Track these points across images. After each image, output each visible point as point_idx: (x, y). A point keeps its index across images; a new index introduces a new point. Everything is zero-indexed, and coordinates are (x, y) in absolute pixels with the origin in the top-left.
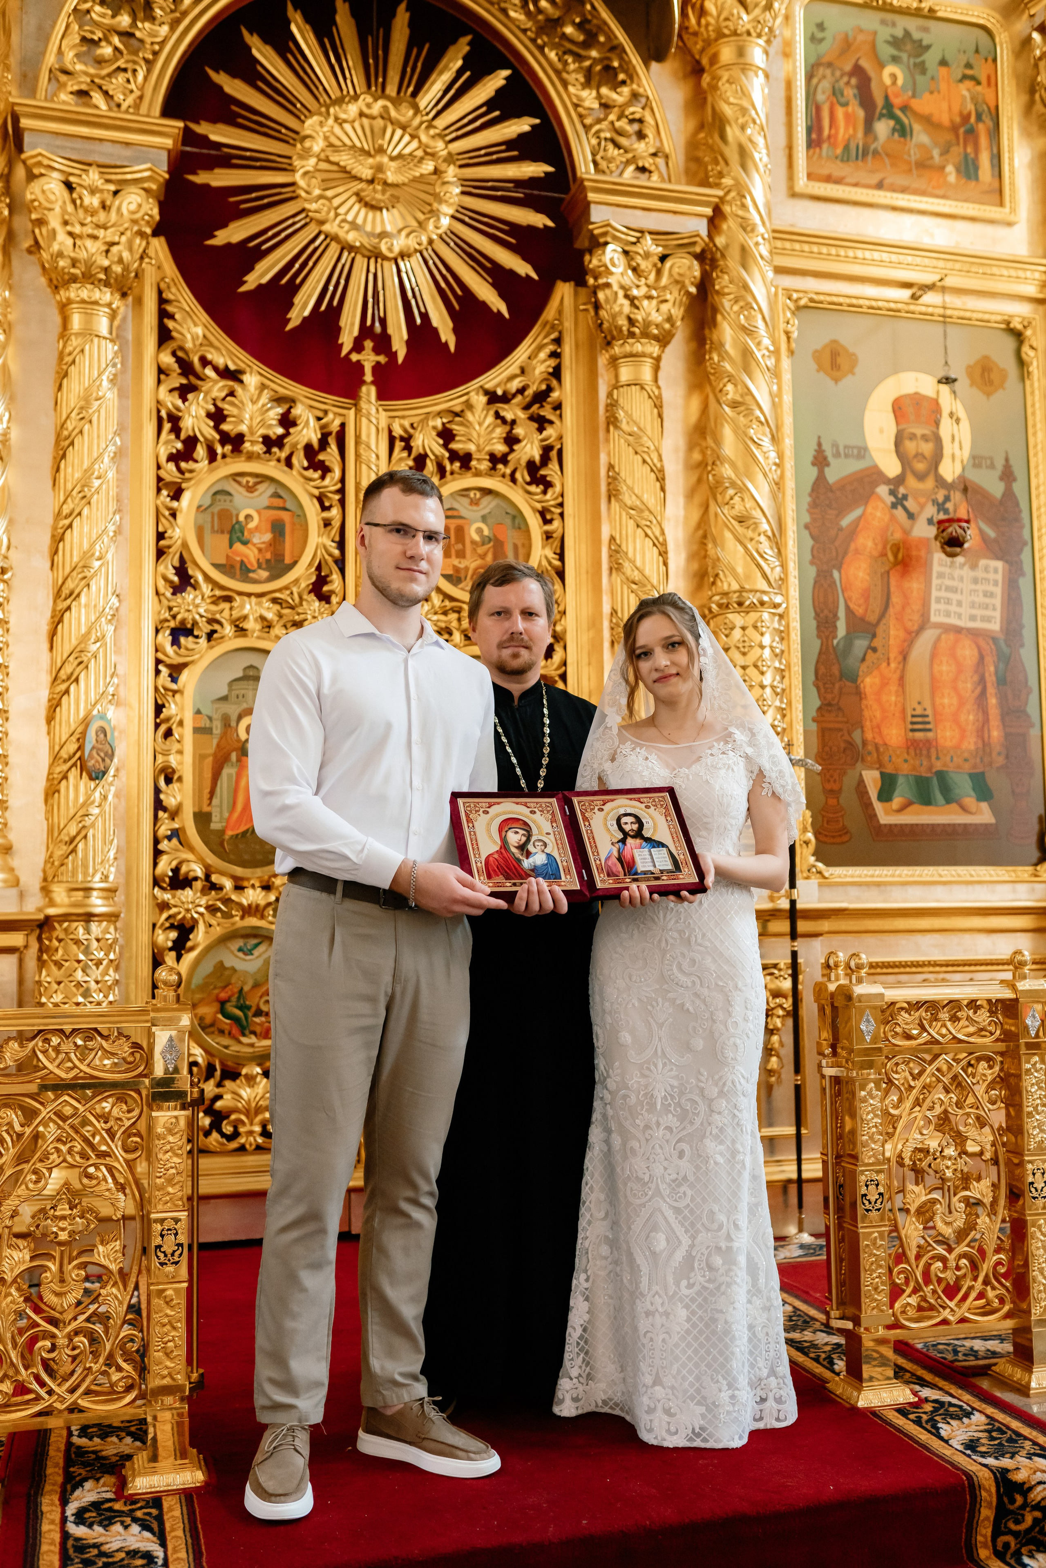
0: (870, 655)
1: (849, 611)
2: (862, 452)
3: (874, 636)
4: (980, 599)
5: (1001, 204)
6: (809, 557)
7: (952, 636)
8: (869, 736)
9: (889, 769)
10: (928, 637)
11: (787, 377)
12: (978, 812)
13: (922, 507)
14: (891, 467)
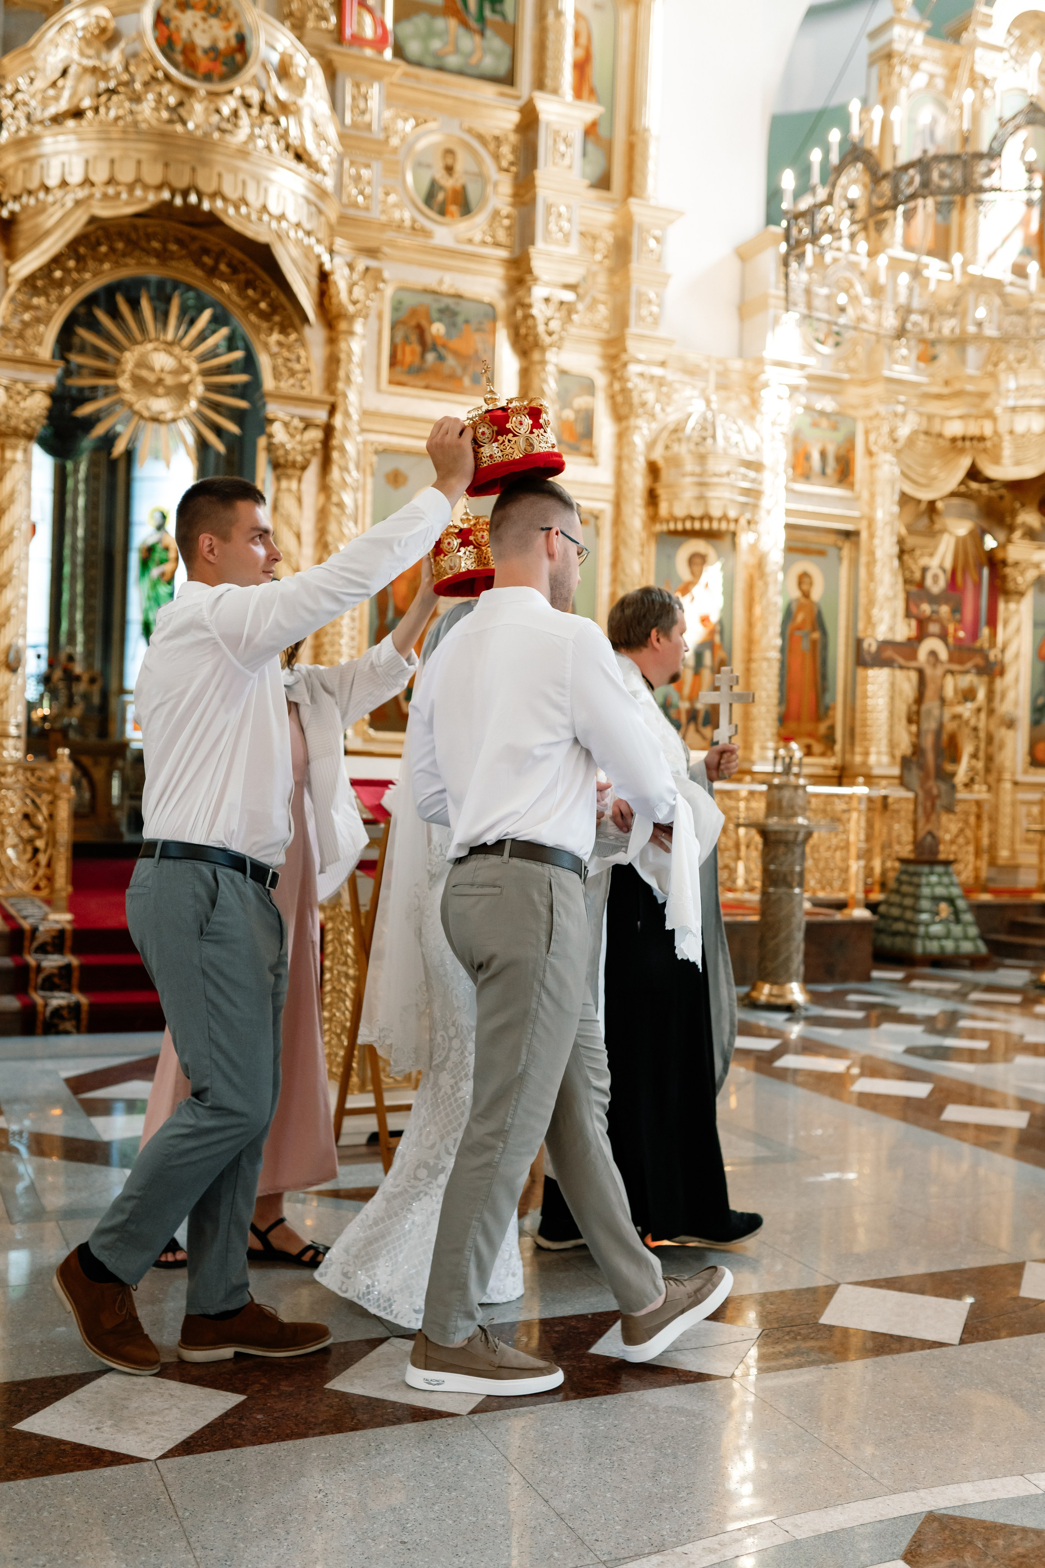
1: (396, 608)
11: (369, 487)
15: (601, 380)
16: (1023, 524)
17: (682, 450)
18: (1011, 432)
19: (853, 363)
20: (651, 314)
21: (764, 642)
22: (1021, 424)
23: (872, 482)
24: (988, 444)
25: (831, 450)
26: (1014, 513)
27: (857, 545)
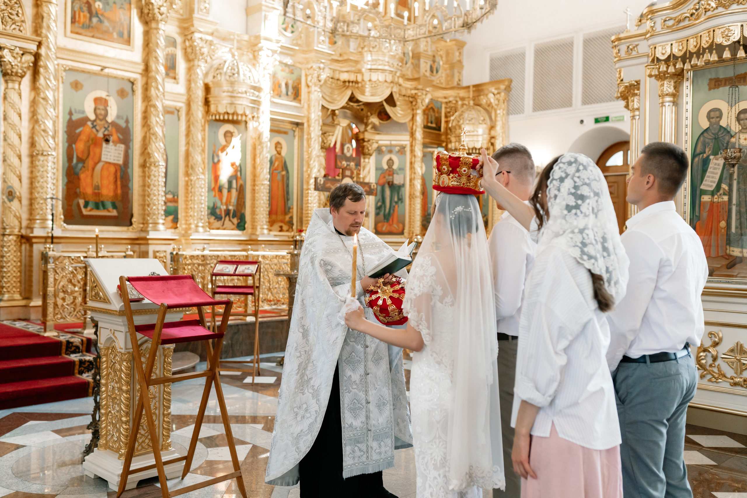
0: (83, 169)
1: (78, 157)
2: (83, 112)
3: (84, 163)
4: (117, 155)
5: (129, 45)
6: (65, 140)
7: (108, 165)
8: (81, 190)
9: (87, 200)
10: (100, 165)
11: (61, 89)
12: (113, 212)
13: (101, 128)
14: (92, 117)
15: (179, 40)
16: (372, 123)
17: (222, 79)
18: (370, 80)
19: (299, 42)
20: (206, 8)
21: (262, 176)
22: (375, 77)
23: (309, 100)
24: (360, 85)
25: (290, 83)
26: (367, 117)
27: (302, 130)
